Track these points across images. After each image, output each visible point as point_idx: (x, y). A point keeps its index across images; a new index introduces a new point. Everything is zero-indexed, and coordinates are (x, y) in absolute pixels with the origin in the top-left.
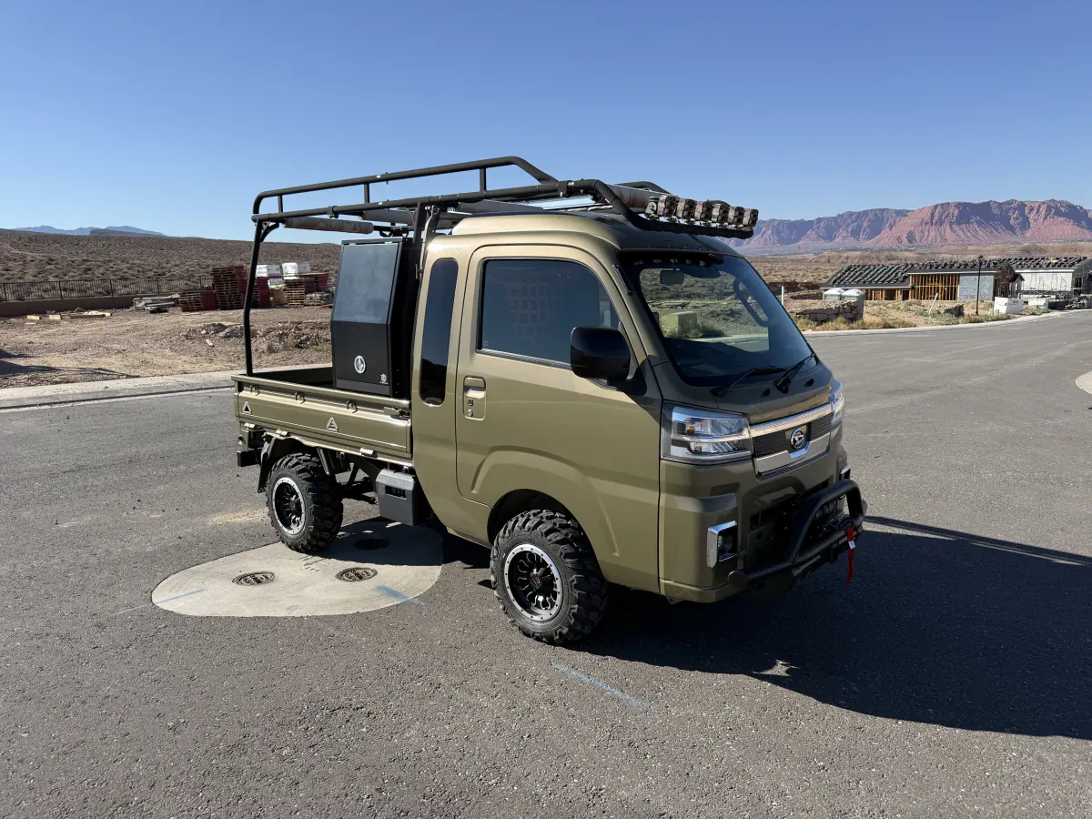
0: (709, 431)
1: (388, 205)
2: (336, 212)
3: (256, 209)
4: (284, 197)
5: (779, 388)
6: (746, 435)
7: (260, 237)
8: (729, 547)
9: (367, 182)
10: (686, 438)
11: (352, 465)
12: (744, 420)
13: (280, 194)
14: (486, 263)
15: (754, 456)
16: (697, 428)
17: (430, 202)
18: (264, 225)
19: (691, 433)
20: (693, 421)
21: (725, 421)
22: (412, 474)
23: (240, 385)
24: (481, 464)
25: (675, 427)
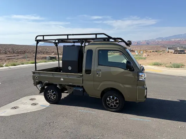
3: (36, 39)
4: (44, 37)
9: (68, 35)
22: (82, 87)
23: (34, 73)
24: (100, 84)
25: (140, 76)
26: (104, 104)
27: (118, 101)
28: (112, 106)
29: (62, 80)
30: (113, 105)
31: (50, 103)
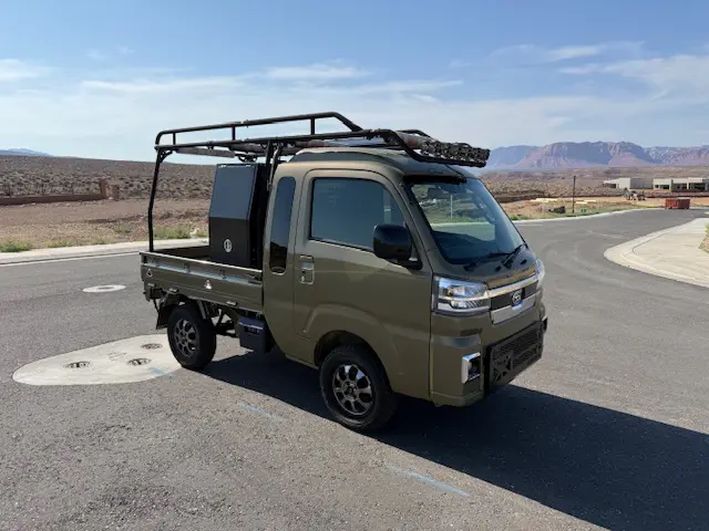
0: (463, 293)
1: (248, 141)
2: (211, 145)
3: (157, 142)
4: (177, 134)
5: (505, 265)
6: (486, 296)
7: (160, 160)
8: (475, 369)
9: (234, 126)
10: (448, 298)
11: (220, 311)
12: (484, 286)
13: (174, 132)
14: (314, 180)
15: (491, 309)
16: (456, 291)
17: (277, 140)
18: (162, 152)
19: (452, 295)
20: (453, 287)
21: (474, 286)
22: (262, 318)
23: (145, 258)
24: (311, 313)
25: (441, 291)
26: (324, 395)
27: (368, 389)
28: (348, 404)
29: (209, 287)
30: (352, 400)
31: (183, 366)
